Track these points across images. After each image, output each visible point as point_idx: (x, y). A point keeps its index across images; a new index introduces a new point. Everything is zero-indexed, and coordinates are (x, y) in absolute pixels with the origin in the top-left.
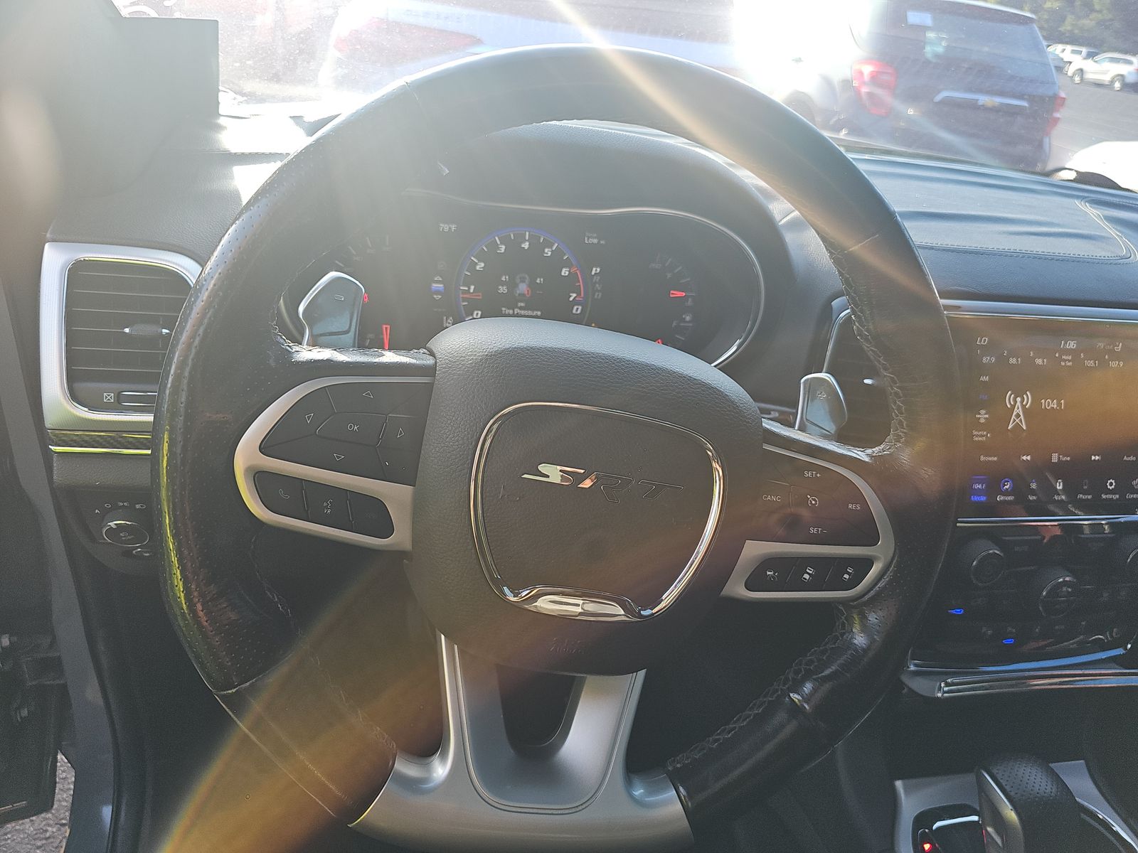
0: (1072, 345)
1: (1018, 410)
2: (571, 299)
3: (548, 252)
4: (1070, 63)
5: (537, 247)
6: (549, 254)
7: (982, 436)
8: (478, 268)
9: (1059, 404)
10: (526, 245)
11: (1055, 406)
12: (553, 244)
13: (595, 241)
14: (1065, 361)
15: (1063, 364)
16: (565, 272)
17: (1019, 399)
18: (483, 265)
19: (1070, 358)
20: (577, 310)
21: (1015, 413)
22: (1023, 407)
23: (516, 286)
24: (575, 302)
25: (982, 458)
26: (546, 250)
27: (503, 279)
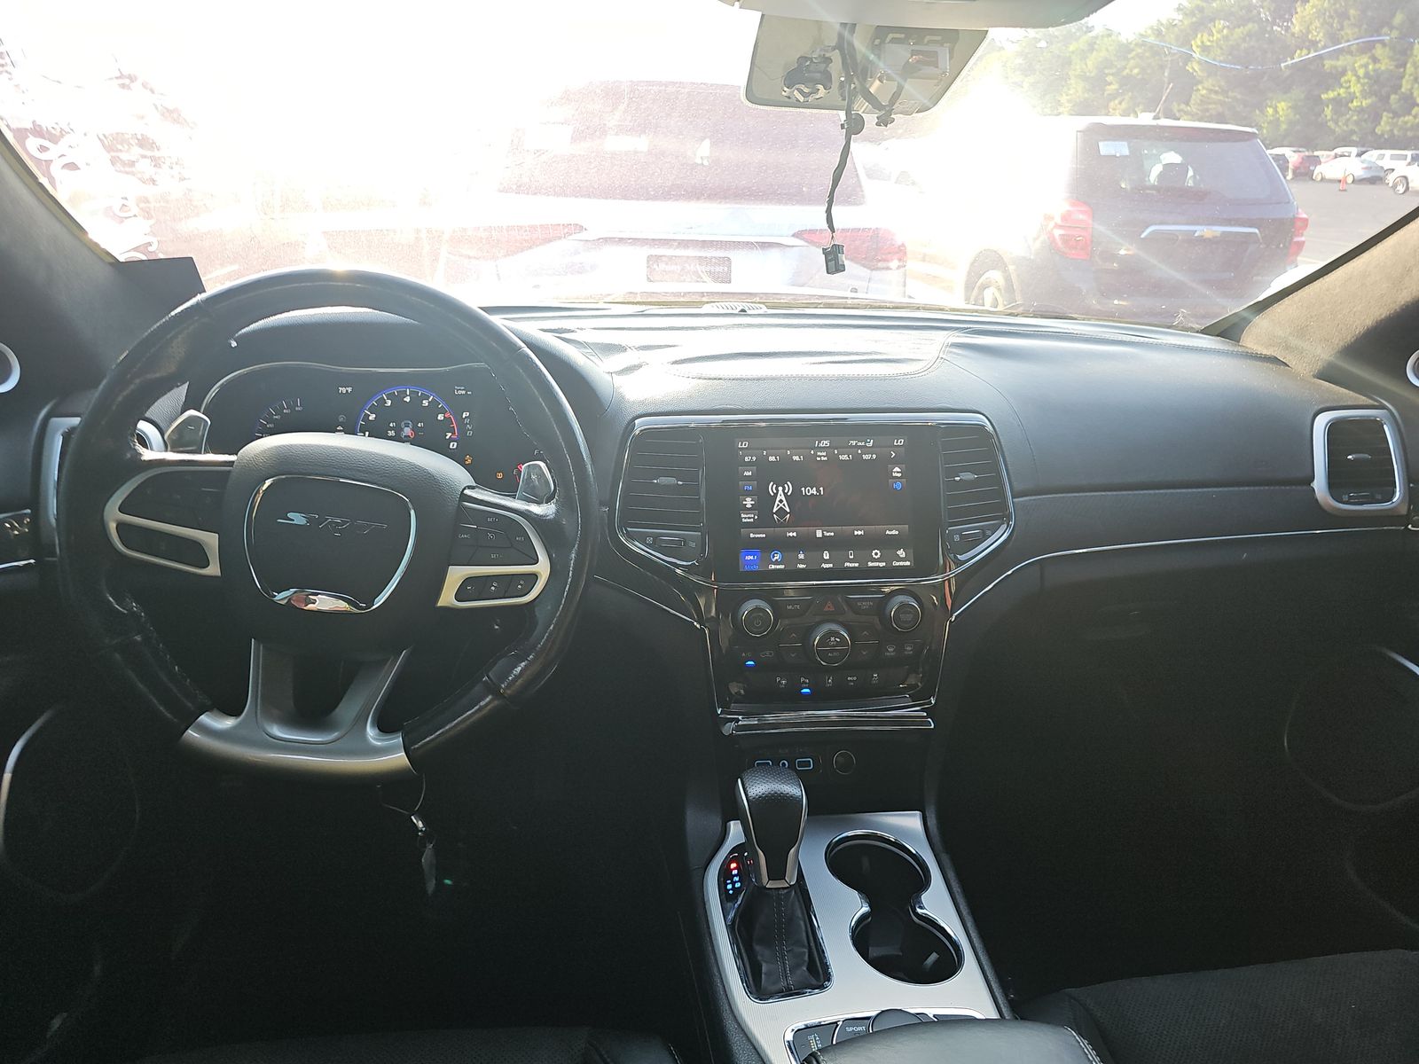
0: (825, 443)
1: (781, 496)
2: (447, 437)
3: (425, 403)
4: (1393, 170)
5: (417, 400)
6: (427, 404)
7: (749, 518)
8: (370, 418)
9: (818, 491)
10: (407, 399)
11: (815, 493)
12: (429, 397)
13: (464, 392)
14: (820, 456)
15: (818, 459)
16: (441, 417)
17: (780, 489)
18: (374, 416)
19: (825, 454)
20: (453, 445)
21: (778, 499)
22: (785, 494)
23: (402, 430)
24: (451, 440)
25: (752, 535)
26: (424, 402)
27: (391, 425)
